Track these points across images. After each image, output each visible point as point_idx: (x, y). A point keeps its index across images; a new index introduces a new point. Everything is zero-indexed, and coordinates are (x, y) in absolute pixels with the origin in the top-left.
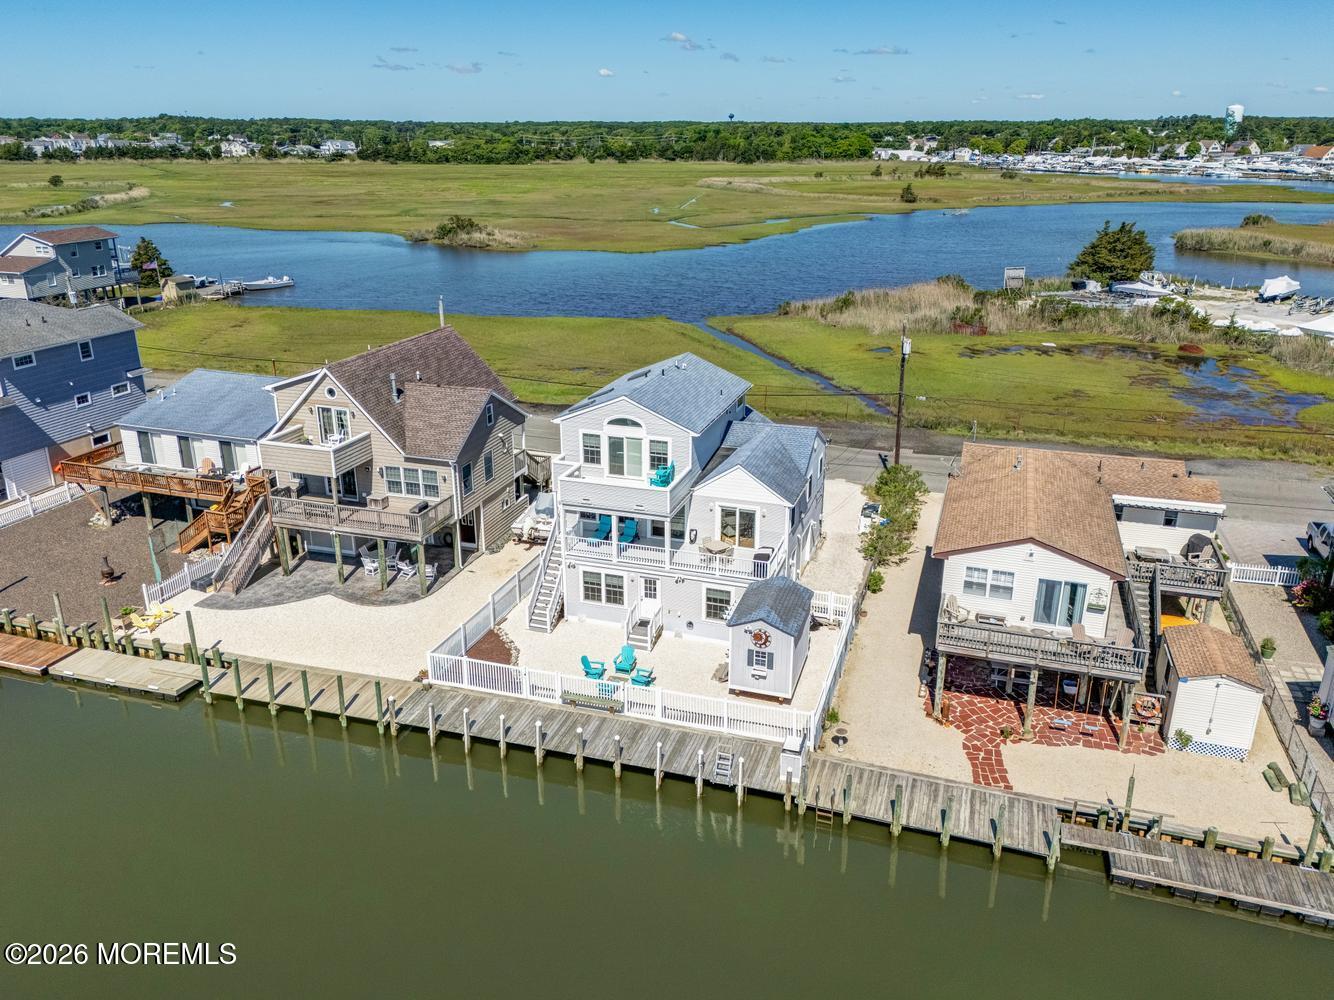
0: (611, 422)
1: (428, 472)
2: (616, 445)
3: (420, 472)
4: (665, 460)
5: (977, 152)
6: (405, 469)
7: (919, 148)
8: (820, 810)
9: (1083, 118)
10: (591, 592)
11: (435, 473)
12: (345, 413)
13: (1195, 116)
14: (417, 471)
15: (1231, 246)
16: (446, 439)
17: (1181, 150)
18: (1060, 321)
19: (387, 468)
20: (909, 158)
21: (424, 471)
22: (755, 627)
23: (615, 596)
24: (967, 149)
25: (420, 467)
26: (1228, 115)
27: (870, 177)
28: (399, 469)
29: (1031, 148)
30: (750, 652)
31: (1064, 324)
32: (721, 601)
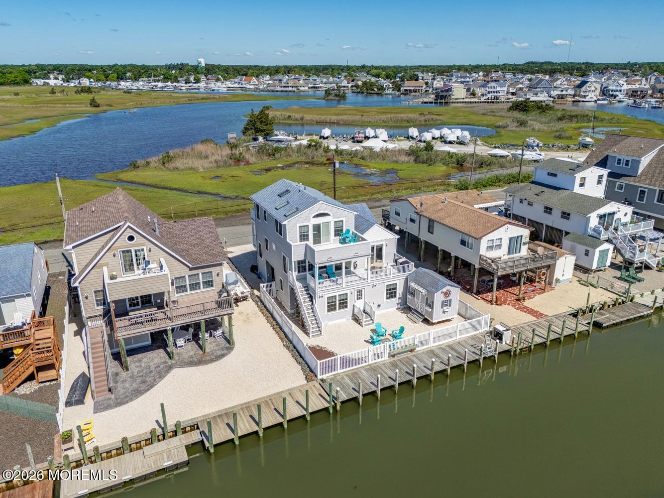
0: (314, 217)
1: (205, 273)
2: (317, 228)
3: (200, 275)
4: (342, 230)
5: (92, 80)
6: (189, 276)
7: (56, 78)
8: (524, 348)
9: (130, 63)
10: (331, 307)
11: (211, 272)
12: (143, 250)
13: (182, 64)
14: (198, 274)
15: (276, 118)
16: (210, 250)
17: (192, 79)
18: (274, 155)
19: (175, 278)
20: (55, 84)
21: (202, 273)
22: (444, 290)
23: (344, 304)
24: (86, 79)
25: (200, 272)
26: (199, 63)
27: (49, 95)
28: (184, 277)
29: (120, 78)
30: (443, 301)
31: (276, 155)
32: (393, 289)
